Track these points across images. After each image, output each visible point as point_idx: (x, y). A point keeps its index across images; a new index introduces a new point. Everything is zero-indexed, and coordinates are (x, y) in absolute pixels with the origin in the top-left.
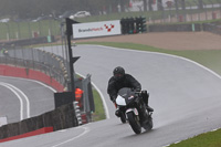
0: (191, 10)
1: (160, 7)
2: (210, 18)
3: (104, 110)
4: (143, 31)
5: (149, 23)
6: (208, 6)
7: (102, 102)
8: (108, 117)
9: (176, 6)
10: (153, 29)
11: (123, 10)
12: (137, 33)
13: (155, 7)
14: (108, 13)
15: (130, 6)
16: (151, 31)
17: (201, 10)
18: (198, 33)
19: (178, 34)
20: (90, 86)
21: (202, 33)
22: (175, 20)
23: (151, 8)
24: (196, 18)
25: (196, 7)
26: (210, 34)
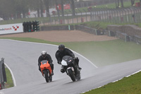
0: (68, 17)
1: (48, 15)
2: (80, 21)
3: (12, 81)
4: (37, 30)
5: (41, 25)
6: (78, 14)
7: (11, 76)
8: (15, 85)
9: (58, 14)
10: (44, 28)
11: (24, 17)
12: (33, 31)
13: (45, 15)
14: (15, 18)
15: (29, 14)
16: (42, 30)
17: (74, 16)
18: (72, 31)
19: (60, 32)
20: (3, 65)
21: (75, 31)
22: (58, 23)
23: (42, 15)
24: (71, 22)
25: (71, 15)
26: (80, 32)
